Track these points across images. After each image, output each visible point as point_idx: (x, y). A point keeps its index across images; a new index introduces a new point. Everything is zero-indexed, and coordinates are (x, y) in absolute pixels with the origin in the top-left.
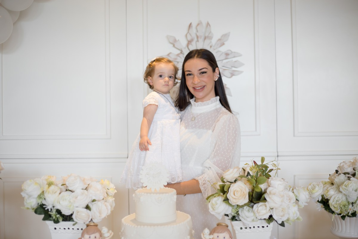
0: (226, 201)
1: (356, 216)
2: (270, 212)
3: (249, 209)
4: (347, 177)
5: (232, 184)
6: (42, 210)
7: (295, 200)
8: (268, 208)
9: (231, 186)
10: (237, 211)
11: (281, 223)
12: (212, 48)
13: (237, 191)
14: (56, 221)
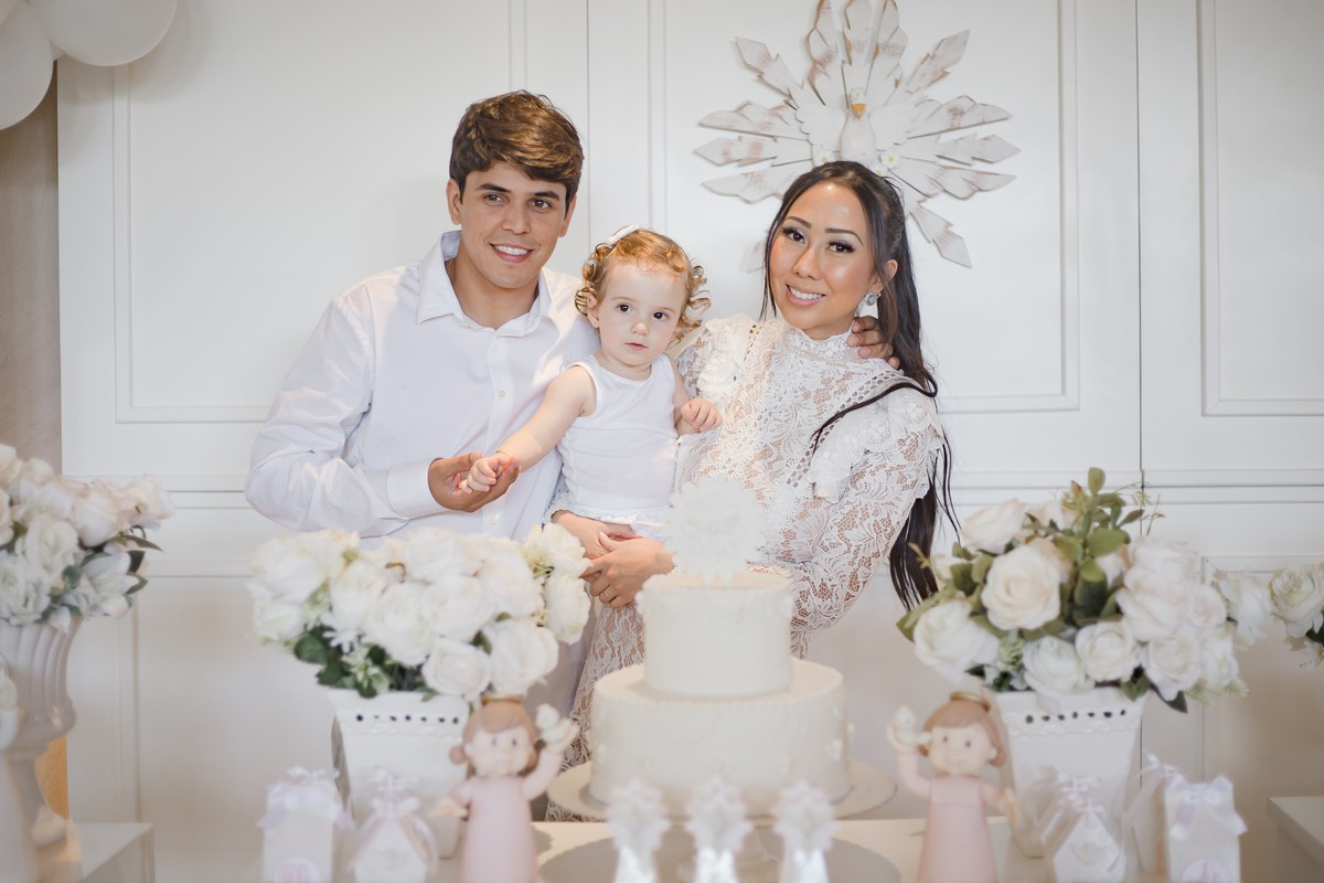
0: (979, 617)
2: (1137, 656)
3: (1059, 647)
5: (998, 560)
6: (319, 647)
7: (1224, 617)
8: (1130, 642)
9: (994, 565)
10: (1018, 657)
11: (1175, 699)
12: (900, 87)
13: (1018, 580)
14: (366, 691)
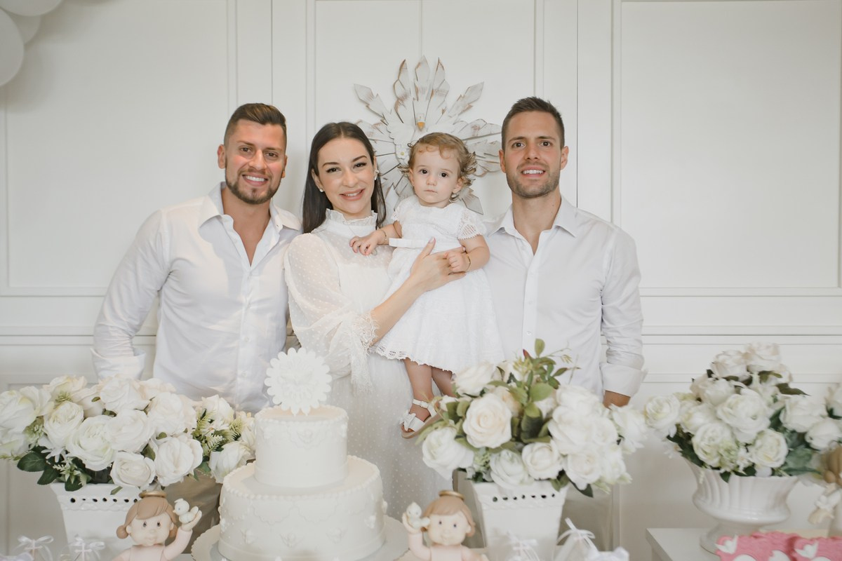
0: (461, 439)
1: (756, 475)
2: (561, 464)
3: (513, 456)
4: (733, 389)
5: (475, 401)
6: (38, 459)
7: (616, 435)
8: (556, 454)
9: (472, 404)
10: (487, 463)
11: (586, 490)
12: (445, 113)
13: (486, 416)
14: (73, 486)
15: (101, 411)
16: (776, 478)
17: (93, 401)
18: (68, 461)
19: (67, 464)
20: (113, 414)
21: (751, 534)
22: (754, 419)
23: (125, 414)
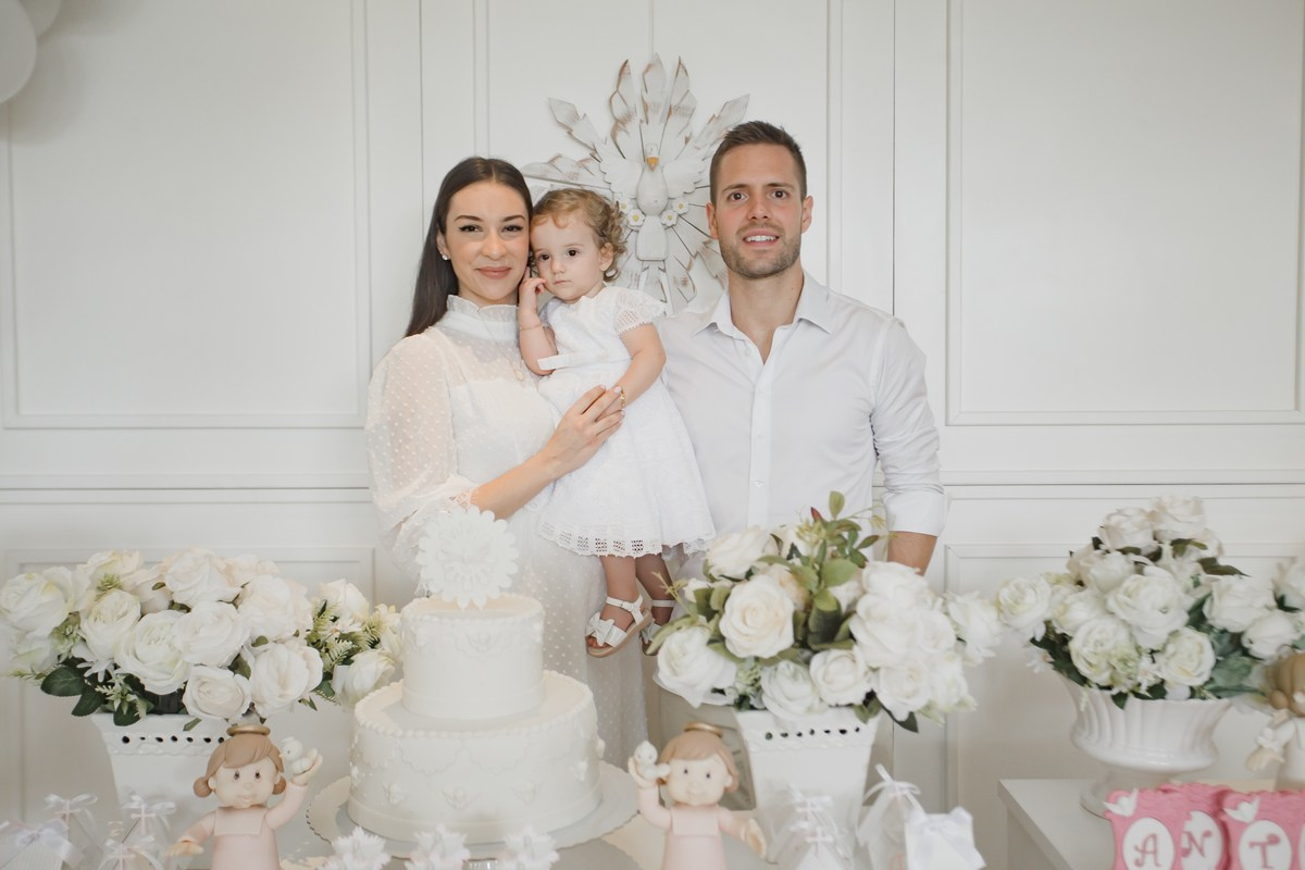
0: (717, 645)
1: (1167, 696)
2: (869, 681)
3: (795, 670)
4: (1132, 566)
5: (738, 587)
6: (73, 677)
7: (954, 639)
8: (862, 667)
9: (734, 591)
10: (756, 680)
11: (907, 721)
12: (689, 143)
13: (754, 609)
14: (126, 717)
15: (167, 604)
16: (1196, 702)
17: (154, 588)
18: (118, 680)
19: (117, 685)
20: (186, 608)
21: (1159, 787)
22: (1164, 613)
23: (203, 609)
